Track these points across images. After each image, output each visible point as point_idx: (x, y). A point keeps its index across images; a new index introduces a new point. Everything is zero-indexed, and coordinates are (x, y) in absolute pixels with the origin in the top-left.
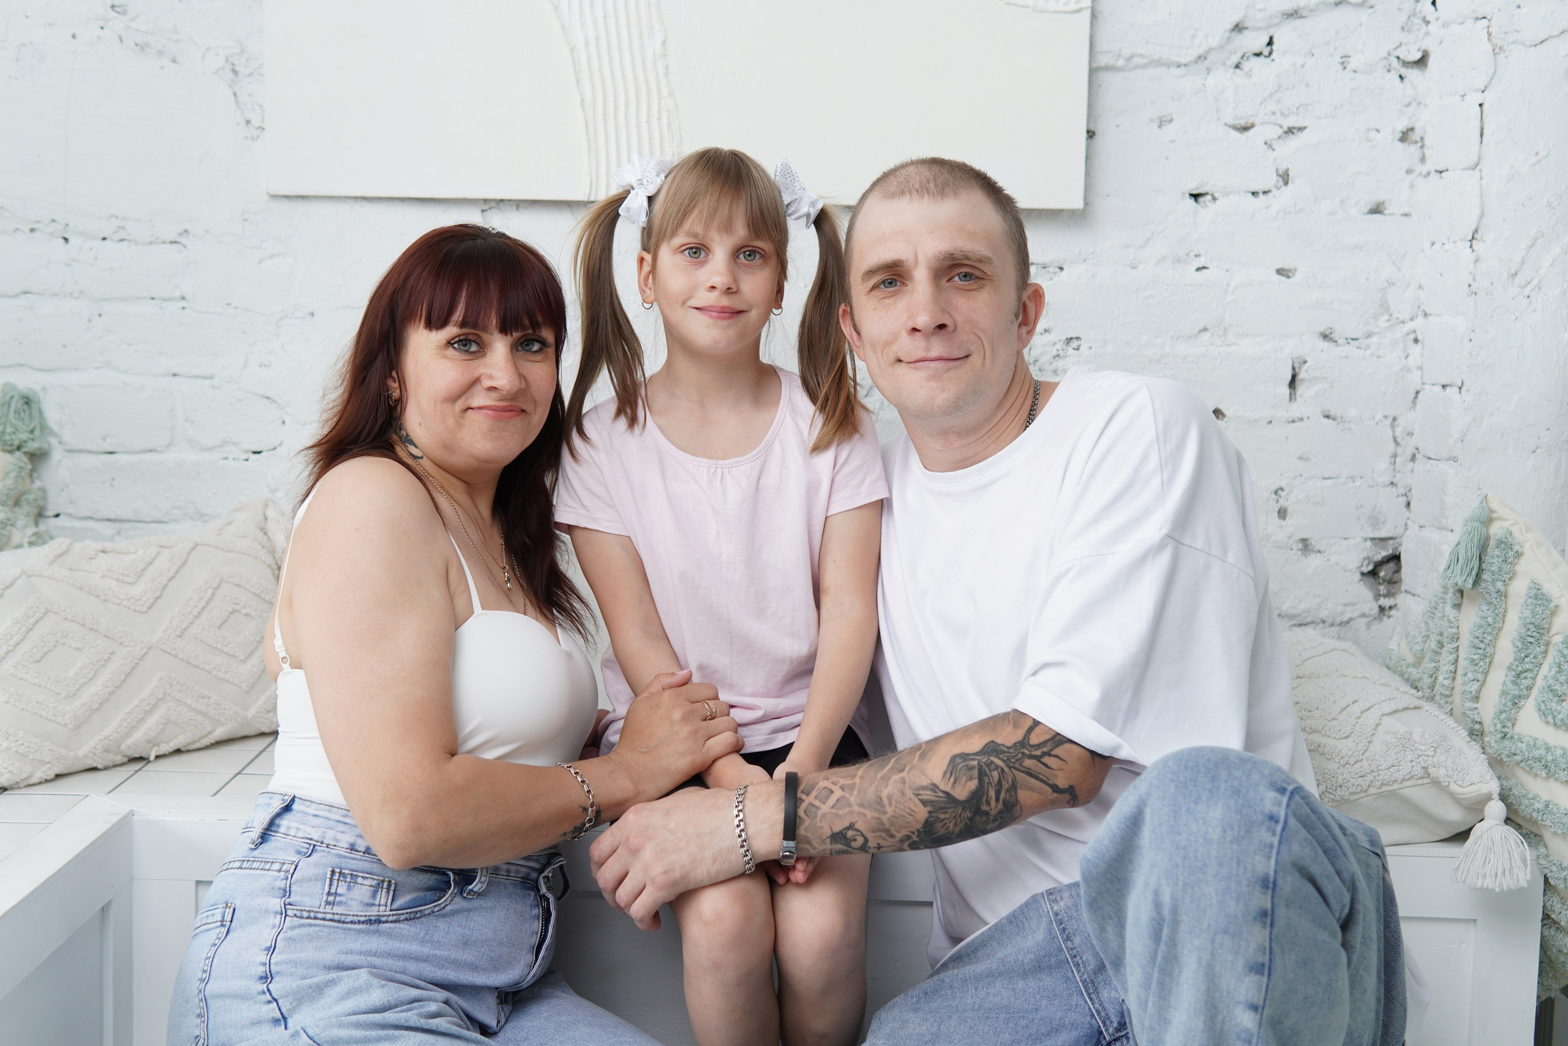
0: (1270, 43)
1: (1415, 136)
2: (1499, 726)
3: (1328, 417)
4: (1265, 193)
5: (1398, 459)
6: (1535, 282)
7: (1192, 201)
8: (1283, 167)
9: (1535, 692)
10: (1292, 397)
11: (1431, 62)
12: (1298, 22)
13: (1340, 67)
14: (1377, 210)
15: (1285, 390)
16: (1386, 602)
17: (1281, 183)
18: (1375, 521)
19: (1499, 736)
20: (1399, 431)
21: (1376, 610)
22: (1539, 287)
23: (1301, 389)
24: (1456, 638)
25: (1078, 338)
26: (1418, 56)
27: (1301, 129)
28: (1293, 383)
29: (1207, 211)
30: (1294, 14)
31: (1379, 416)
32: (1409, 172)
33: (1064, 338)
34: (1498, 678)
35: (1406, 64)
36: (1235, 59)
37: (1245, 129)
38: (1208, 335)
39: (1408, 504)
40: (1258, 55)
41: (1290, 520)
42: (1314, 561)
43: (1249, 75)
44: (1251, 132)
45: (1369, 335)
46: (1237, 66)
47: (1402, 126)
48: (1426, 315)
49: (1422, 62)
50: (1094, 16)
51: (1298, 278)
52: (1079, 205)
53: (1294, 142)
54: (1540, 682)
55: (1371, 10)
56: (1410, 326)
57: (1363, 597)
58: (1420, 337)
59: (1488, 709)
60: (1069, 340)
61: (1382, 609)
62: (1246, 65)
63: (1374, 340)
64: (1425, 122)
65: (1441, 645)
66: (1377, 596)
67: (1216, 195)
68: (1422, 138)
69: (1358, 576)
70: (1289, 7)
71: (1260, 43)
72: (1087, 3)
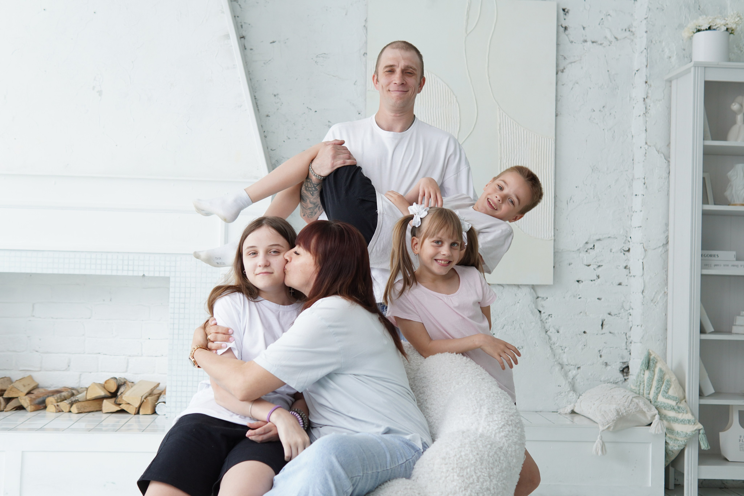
0: (594, 246)
1: (628, 267)
2: (654, 400)
3: (610, 333)
4: (594, 280)
5: (628, 343)
6: (657, 302)
7: (577, 283)
8: (598, 275)
9: (661, 392)
10: (602, 328)
11: (631, 250)
12: (600, 242)
13: (610, 252)
14: (620, 284)
15: (600, 327)
16: (626, 377)
17: (598, 278)
18: (622, 358)
19: (654, 402)
20: (627, 336)
21: (624, 380)
22: (658, 303)
23: (604, 326)
24: (644, 381)
25: (551, 315)
26: (628, 249)
27: (602, 266)
28: (602, 325)
29: (581, 285)
30: (599, 240)
31: (622, 333)
32: (627, 275)
33: (548, 315)
34: (653, 389)
35: (625, 251)
36: (586, 250)
37: (589, 266)
38: (582, 314)
39: (630, 354)
40: (591, 249)
41: (603, 358)
42: (609, 368)
43: (589, 253)
44: (590, 266)
45: (619, 314)
46: (587, 251)
47: (625, 265)
48: (632, 309)
49: (629, 250)
50: (554, 240)
51: (603, 300)
52: (551, 282)
53: (600, 269)
54: (662, 389)
55: (616, 239)
56: (629, 311)
57: (620, 376)
58: (631, 314)
59: (651, 396)
60: (549, 315)
61: (625, 379)
62: (588, 251)
63: (621, 315)
64: (630, 264)
65: (640, 384)
66: (624, 376)
67: (583, 281)
68: (629, 268)
69: (619, 371)
70: (598, 238)
71: (592, 246)
72: (553, 238)
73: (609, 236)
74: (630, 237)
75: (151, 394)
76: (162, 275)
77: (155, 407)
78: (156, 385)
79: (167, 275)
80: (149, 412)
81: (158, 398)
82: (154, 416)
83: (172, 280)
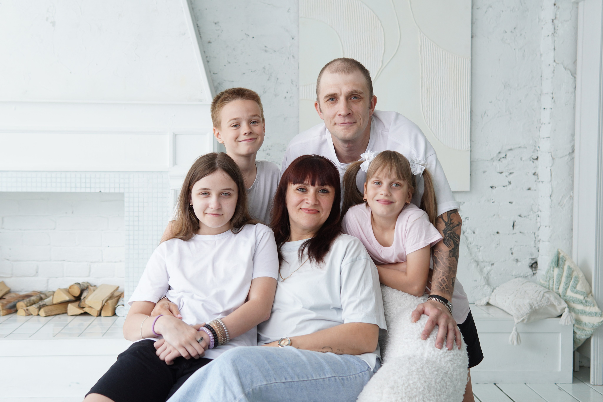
0: (506, 155)
1: (536, 174)
2: (563, 294)
3: (521, 232)
4: (506, 186)
5: (536, 242)
6: (563, 205)
7: (491, 188)
8: (509, 181)
9: (570, 287)
10: (513, 229)
11: (539, 159)
12: (511, 151)
13: (521, 160)
14: (529, 189)
15: (512, 228)
16: (534, 272)
17: (509, 184)
18: (532, 254)
19: (563, 296)
20: (536, 235)
21: (532, 274)
22: (564, 206)
23: (515, 227)
24: (553, 277)
25: (468, 218)
26: (536, 157)
27: (513, 173)
28: (513, 226)
29: (494, 191)
30: (511, 150)
31: (531, 232)
32: (536, 181)
33: (465, 217)
34: (562, 285)
35: (534, 159)
36: (499, 159)
37: (501, 173)
38: (495, 216)
39: (538, 251)
40: (503, 158)
41: (514, 255)
42: (519, 264)
43: (502, 162)
44: (503, 174)
45: (529, 215)
46: (499, 160)
47: (533, 172)
48: (541, 211)
49: (537, 159)
50: (471, 151)
51: (514, 203)
52: (468, 189)
53: (511, 176)
54: (571, 285)
55: (526, 149)
56: (537, 213)
57: (530, 271)
58: (539, 215)
59: (561, 291)
60: (466, 218)
61: (534, 274)
62: (501, 160)
63: (530, 216)
64: (539, 171)
65: (550, 279)
66: (533, 271)
67: (496, 186)
68: (538, 174)
69: (528, 267)
70: (510, 148)
71: (504, 155)
72: (469, 149)
73: (520, 146)
74: (539, 147)
75: (111, 297)
76: (117, 191)
77: (115, 309)
78: (115, 288)
79: (122, 191)
80: (110, 314)
81: (118, 301)
82: (114, 317)
83: (126, 195)
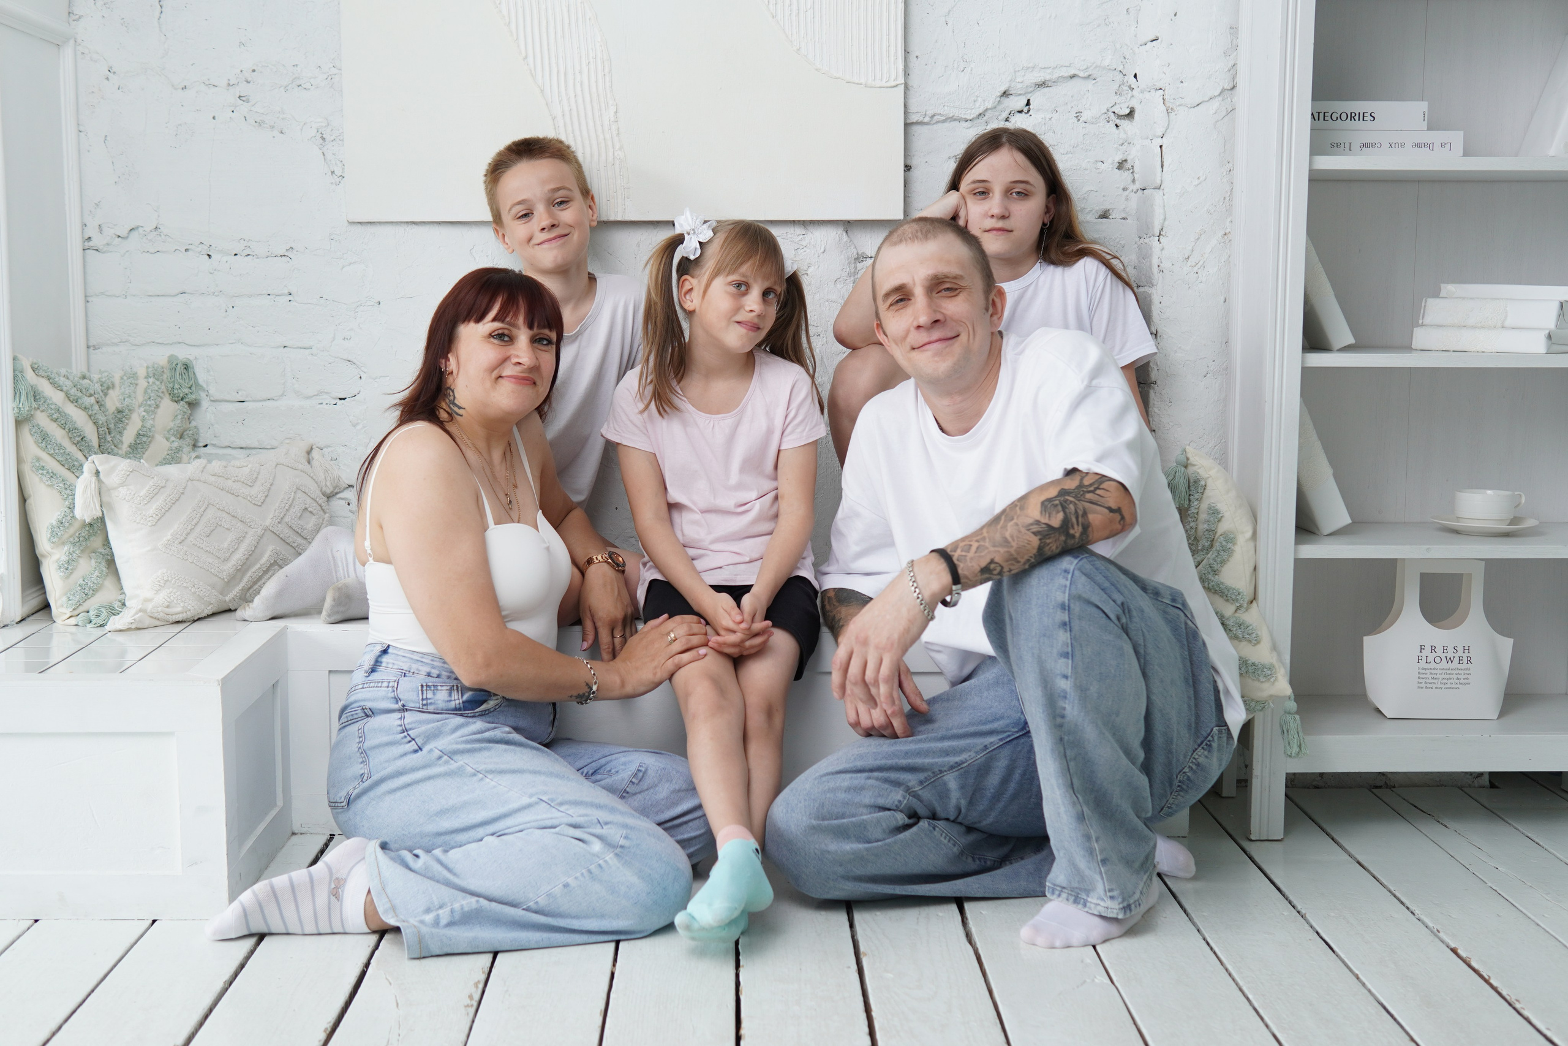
0: (1028, 104)
1: (1128, 165)
6: (1201, 263)
11: (1137, 115)
12: (1046, 90)
13: (1076, 120)
22: (1204, 266)
26: (1127, 111)
30: (1043, 85)
32: (1125, 189)
35: (1120, 117)
36: (1004, 115)
40: (1020, 112)
47: (1119, 158)
49: (1131, 114)
50: (907, 87)
52: (898, 214)
55: (1095, 81)
64: (1134, 156)
68: (1132, 167)
70: (1039, 80)
71: (1021, 103)
72: (901, 80)
73: (1072, 72)
74: (1135, 76)
